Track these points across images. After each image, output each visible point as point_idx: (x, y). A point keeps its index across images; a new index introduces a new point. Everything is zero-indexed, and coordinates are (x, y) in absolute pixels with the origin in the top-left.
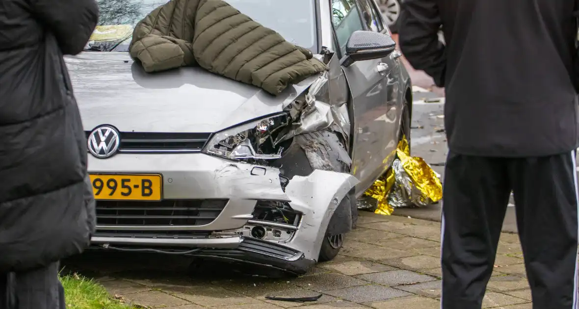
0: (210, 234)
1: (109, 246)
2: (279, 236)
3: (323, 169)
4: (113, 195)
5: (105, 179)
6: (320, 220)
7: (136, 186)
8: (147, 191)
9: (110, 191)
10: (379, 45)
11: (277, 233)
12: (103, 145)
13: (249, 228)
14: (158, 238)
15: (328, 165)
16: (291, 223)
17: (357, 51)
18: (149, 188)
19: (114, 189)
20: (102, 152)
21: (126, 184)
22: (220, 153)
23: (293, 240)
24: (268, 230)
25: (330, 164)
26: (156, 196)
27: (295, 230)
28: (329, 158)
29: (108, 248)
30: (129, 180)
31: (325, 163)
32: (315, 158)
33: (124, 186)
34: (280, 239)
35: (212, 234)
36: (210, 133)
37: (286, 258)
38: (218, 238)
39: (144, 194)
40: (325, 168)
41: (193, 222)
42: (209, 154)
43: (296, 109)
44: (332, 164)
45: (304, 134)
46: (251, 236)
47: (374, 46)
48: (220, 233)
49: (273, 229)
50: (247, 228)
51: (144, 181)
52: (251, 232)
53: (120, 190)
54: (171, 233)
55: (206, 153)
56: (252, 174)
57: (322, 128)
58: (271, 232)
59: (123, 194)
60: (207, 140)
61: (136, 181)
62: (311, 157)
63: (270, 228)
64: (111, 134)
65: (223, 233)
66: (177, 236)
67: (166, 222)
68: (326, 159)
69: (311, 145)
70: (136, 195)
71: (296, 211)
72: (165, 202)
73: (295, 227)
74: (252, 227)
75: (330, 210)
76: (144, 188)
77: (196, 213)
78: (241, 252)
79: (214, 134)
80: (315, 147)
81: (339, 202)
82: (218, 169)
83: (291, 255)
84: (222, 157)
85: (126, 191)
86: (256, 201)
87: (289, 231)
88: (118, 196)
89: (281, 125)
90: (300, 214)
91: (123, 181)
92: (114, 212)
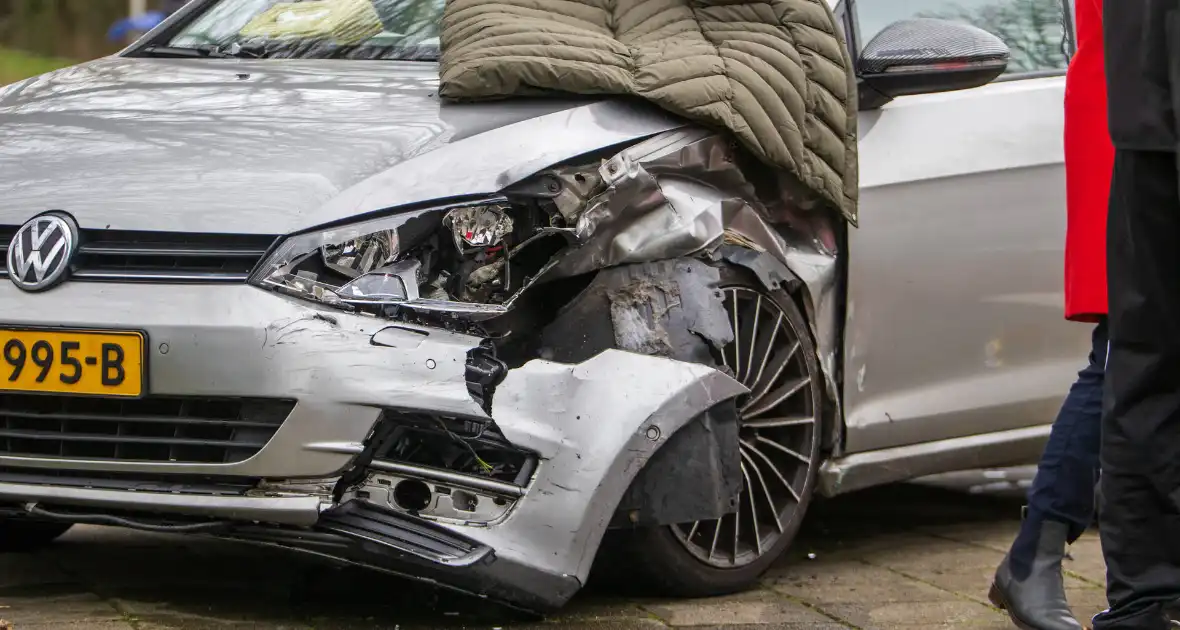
0: (255, 487)
1: (36, 506)
2: (473, 510)
3: (644, 352)
4: (44, 382)
5: (29, 340)
6: (596, 476)
7: (91, 361)
8: (113, 374)
9: (38, 370)
10: (948, 53)
11: (468, 502)
12: (34, 257)
13: (389, 483)
14: (138, 491)
15: (661, 343)
16: (509, 478)
17: (887, 66)
18: (118, 364)
19: (46, 366)
20: (31, 275)
21: (71, 354)
22: (299, 287)
23: (505, 522)
24: (438, 490)
25: (666, 340)
26: (131, 388)
27: (517, 497)
28: (666, 326)
29: (33, 513)
30: (76, 346)
31: (656, 338)
32: (630, 323)
33: (66, 360)
34: (472, 517)
35: (259, 486)
36: (276, 236)
37: (441, 559)
38: (270, 496)
39: (106, 381)
40: (649, 349)
41: (218, 455)
42: (267, 288)
43: (578, 194)
44: (670, 339)
45: (628, 263)
46: (392, 506)
47: (931, 55)
48: (280, 485)
49: (453, 490)
50: (382, 482)
51: (107, 348)
52: (392, 493)
53: (58, 368)
54: (167, 481)
55: (258, 286)
56: (373, 343)
57: (685, 250)
58: (449, 497)
59: (64, 378)
60: (263, 252)
61: (89, 347)
62: (623, 319)
63: (444, 486)
64: (58, 233)
65: (287, 485)
66: (178, 488)
67: (160, 453)
68: (658, 327)
69: (632, 290)
70: (91, 384)
71: (526, 449)
72: (150, 403)
73: (517, 489)
74: (395, 481)
75: (633, 454)
76: (107, 365)
77: (225, 433)
78: (336, 537)
79: (284, 238)
80: (640, 296)
81: (665, 436)
82: (275, 324)
83: (461, 553)
84: (301, 298)
85: (70, 371)
86: (380, 410)
87: (501, 499)
88: (53, 385)
89: (536, 233)
90: (535, 457)
91: (66, 346)
92: (54, 425)
